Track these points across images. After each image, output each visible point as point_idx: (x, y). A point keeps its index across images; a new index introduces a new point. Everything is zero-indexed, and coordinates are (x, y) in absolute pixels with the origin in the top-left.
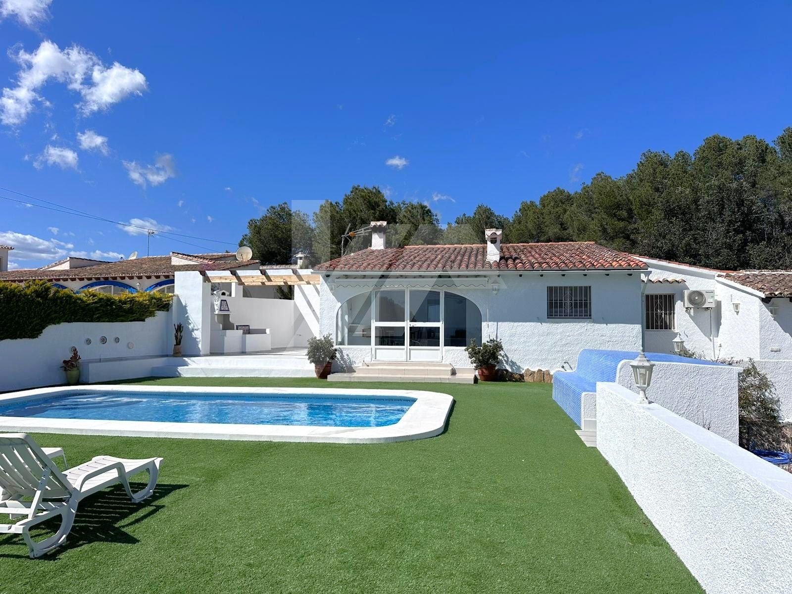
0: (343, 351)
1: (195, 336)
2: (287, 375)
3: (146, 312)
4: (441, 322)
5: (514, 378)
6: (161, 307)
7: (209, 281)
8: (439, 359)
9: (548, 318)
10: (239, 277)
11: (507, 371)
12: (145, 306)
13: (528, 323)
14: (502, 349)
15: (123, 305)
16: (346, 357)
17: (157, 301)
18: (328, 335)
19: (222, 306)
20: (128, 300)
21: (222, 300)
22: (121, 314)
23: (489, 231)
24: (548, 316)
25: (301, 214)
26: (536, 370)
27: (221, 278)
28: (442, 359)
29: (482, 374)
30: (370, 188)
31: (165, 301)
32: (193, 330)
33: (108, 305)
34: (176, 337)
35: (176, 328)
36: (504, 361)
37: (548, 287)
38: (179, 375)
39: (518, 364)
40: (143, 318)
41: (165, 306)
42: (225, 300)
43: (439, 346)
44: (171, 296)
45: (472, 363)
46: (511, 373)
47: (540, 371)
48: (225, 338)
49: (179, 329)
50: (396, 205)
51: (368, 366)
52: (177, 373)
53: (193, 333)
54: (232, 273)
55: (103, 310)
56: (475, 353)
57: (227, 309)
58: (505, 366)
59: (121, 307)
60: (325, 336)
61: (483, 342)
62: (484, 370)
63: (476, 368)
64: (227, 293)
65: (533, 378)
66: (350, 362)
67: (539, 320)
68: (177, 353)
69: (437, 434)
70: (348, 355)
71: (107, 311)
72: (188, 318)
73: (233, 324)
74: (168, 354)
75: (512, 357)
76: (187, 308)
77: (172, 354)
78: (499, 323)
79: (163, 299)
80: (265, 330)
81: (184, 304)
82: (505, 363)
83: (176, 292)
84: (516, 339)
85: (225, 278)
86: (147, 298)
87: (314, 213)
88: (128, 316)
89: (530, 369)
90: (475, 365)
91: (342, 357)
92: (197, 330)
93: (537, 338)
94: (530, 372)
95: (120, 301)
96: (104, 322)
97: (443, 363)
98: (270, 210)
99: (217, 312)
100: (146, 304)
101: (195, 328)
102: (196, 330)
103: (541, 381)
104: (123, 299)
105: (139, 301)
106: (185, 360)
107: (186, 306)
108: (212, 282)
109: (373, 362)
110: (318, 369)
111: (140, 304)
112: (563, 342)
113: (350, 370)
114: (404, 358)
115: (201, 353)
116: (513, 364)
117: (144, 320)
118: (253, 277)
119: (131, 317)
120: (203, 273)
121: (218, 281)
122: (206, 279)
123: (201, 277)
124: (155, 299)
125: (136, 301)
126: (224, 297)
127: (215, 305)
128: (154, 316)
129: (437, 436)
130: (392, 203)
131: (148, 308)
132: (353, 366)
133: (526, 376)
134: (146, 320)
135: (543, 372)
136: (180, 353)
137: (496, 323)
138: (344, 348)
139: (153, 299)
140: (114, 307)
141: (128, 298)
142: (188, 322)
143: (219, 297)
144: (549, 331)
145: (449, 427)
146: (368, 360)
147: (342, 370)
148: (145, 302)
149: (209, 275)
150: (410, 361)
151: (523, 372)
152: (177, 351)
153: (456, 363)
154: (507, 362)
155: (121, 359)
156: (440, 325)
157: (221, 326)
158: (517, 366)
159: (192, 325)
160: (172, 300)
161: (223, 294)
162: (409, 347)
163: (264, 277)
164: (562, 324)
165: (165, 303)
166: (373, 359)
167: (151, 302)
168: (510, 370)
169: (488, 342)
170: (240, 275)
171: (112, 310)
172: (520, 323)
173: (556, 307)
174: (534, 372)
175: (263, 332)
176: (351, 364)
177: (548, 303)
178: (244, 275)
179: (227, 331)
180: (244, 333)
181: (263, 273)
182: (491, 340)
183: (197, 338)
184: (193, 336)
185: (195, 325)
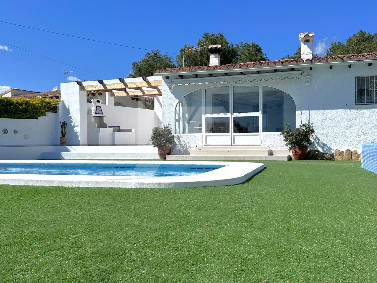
0: (181, 138)
1: (76, 131)
2: (138, 157)
3: (38, 112)
4: (260, 112)
5: (326, 158)
6: (51, 109)
7: (85, 90)
8: (258, 143)
9: (355, 105)
10: (105, 85)
11: (318, 151)
12: (37, 108)
13: (338, 110)
14: (314, 132)
15: (19, 106)
16: (183, 143)
17: (47, 105)
18: (167, 125)
19: (97, 111)
20: (24, 102)
21: (97, 106)
22: (18, 112)
23: (303, 34)
24: (356, 103)
25: (168, 57)
26: (344, 149)
27: (92, 87)
28: (261, 143)
29: (295, 154)
30: (216, 34)
31: (53, 105)
32: (74, 126)
33: (7, 105)
34: (62, 132)
35: (62, 125)
36: (316, 143)
37: (356, 78)
38: (62, 159)
39: (329, 146)
40: (36, 116)
41: (54, 109)
42: (100, 106)
43: (258, 132)
44: (58, 101)
45: (287, 145)
46: (322, 153)
47: (348, 151)
48: (99, 134)
49: (64, 125)
50: (235, 46)
51: (200, 149)
52: (61, 157)
53: (74, 129)
54: (99, 82)
55: (3, 109)
56: (289, 136)
57: (101, 113)
58: (317, 148)
59: (18, 107)
60: (165, 126)
61: (296, 127)
62: (297, 150)
63: (290, 149)
64: (101, 101)
65: (342, 157)
66: (186, 147)
67: (347, 107)
68: (63, 143)
69: (236, 184)
70: (184, 142)
71: (7, 109)
72: (70, 118)
73: (106, 124)
74: (57, 144)
75: (324, 139)
76: (70, 110)
77: (59, 144)
78: (311, 111)
79: (51, 103)
80: (131, 129)
81: (67, 108)
82: (316, 144)
83: (61, 99)
84: (326, 123)
85: (95, 86)
86: (39, 103)
87: (177, 56)
88: (24, 114)
89: (339, 149)
90: (289, 146)
91: (180, 143)
92: (77, 126)
93: (346, 123)
94: (339, 152)
95: (17, 103)
96: (4, 117)
97: (262, 145)
98: (146, 55)
99: (93, 115)
100: (38, 106)
101: (76, 125)
102: (76, 126)
103: (349, 159)
104: (20, 102)
105: (32, 104)
106: (68, 148)
107: (69, 109)
108: (87, 89)
109: (204, 146)
110: (160, 151)
111: (34, 106)
112: (370, 125)
113: (187, 153)
114: (229, 143)
115: (81, 144)
116: (324, 145)
117: (37, 118)
118: (114, 85)
119: (26, 115)
120: (79, 83)
121: (90, 89)
122: (82, 88)
123: (78, 86)
124: (46, 103)
125: (30, 104)
126: (98, 104)
127: (92, 110)
128: (45, 116)
129: (234, 185)
130: (233, 46)
131: (40, 109)
132: (188, 150)
133: (336, 155)
134: (39, 118)
135: (351, 152)
136: (65, 143)
137: (308, 111)
138: (181, 136)
139: (44, 103)
140: (12, 107)
141: (24, 101)
142: (71, 120)
143: (95, 104)
144: (356, 116)
145: (252, 180)
146: (200, 145)
147: (180, 153)
148: (37, 105)
149: (84, 85)
150: (234, 145)
151: (333, 152)
152: (62, 142)
153: (273, 146)
154: (318, 143)
155: (20, 146)
156: (259, 115)
157: (96, 124)
158: (327, 147)
159: (74, 123)
160: (59, 103)
161: (98, 101)
162: (233, 134)
163: (122, 84)
164: (368, 110)
165: (53, 106)
166: (205, 144)
167: (43, 105)
168: (321, 151)
169: (301, 126)
170: (105, 84)
171: (11, 109)
172: (331, 110)
173: (363, 95)
174: (343, 152)
175: (130, 131)
176: (187, 149)
177: (356, 91)
178: (109, 83)
179: (100, 128)
180: (114, 131)
181: (121, 81)
182: (304, 125)
183: (77, 133)
184: (74, 131)
185: (76, 123)
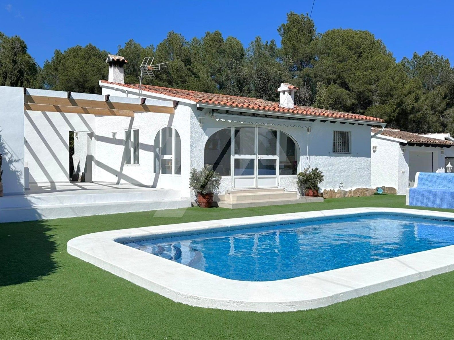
1: (14, 169)
4: (277, 156)
8: (276, 185)
24: (333, 151)
32: (11, 162)
37: (333, 131)
43: (276, 175)
47: (330, 190)
51: (229, 194)
53: (12, 166)
65: (328, 195)
67: (329, 155)
92: (17, 161)
93: (328, 167)
94: (326, 191)
97: (279, 187)
101: (15, 158)
102: (15, 161)
112: (340, 170)
114: (254, 186)
118: (91, 102)
123: (23, 95)
133: (325, 194)
144: (333, 162)
150: (258, 188)
153: (286, 188)
159: (9, 155)
162: (258, 176)
163: (106, 103)
164: (339, 157)
166: (233, 188)
172: (320, 157)
173: (336, 145)
177: (333, 142)
181: (106, 99)
183: (17, 171)
184: (11, 169)
185: (14, 155)
